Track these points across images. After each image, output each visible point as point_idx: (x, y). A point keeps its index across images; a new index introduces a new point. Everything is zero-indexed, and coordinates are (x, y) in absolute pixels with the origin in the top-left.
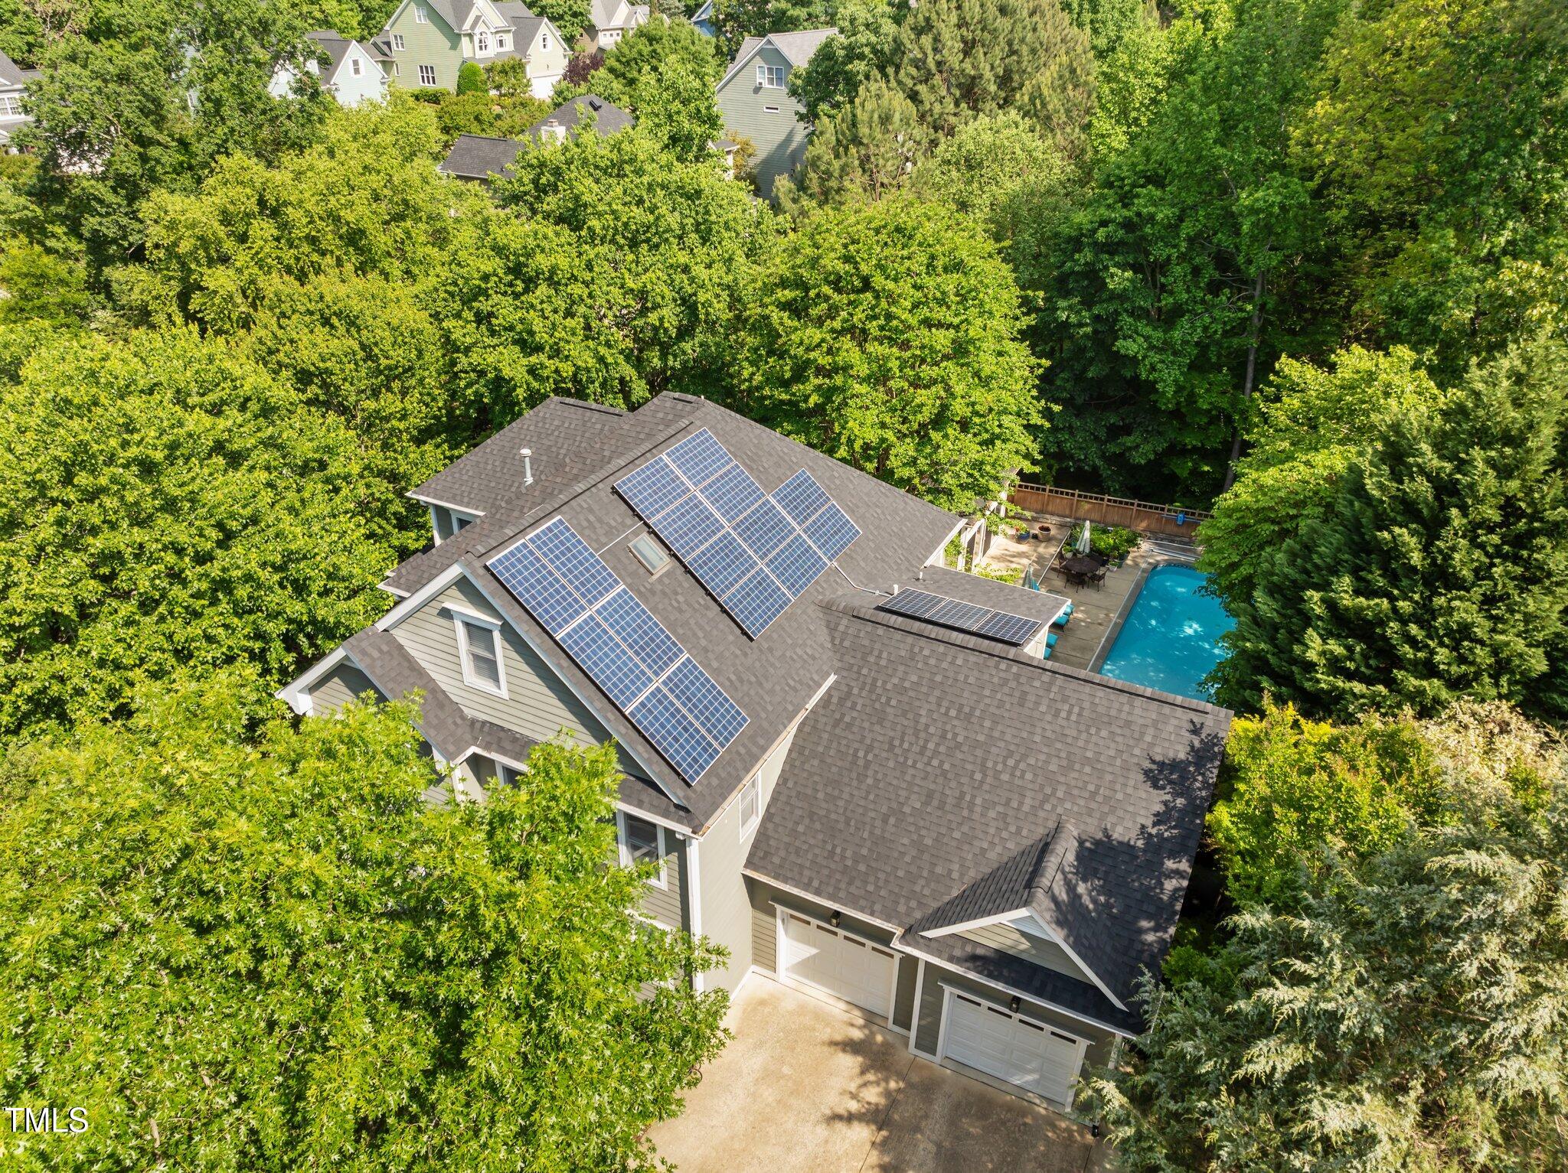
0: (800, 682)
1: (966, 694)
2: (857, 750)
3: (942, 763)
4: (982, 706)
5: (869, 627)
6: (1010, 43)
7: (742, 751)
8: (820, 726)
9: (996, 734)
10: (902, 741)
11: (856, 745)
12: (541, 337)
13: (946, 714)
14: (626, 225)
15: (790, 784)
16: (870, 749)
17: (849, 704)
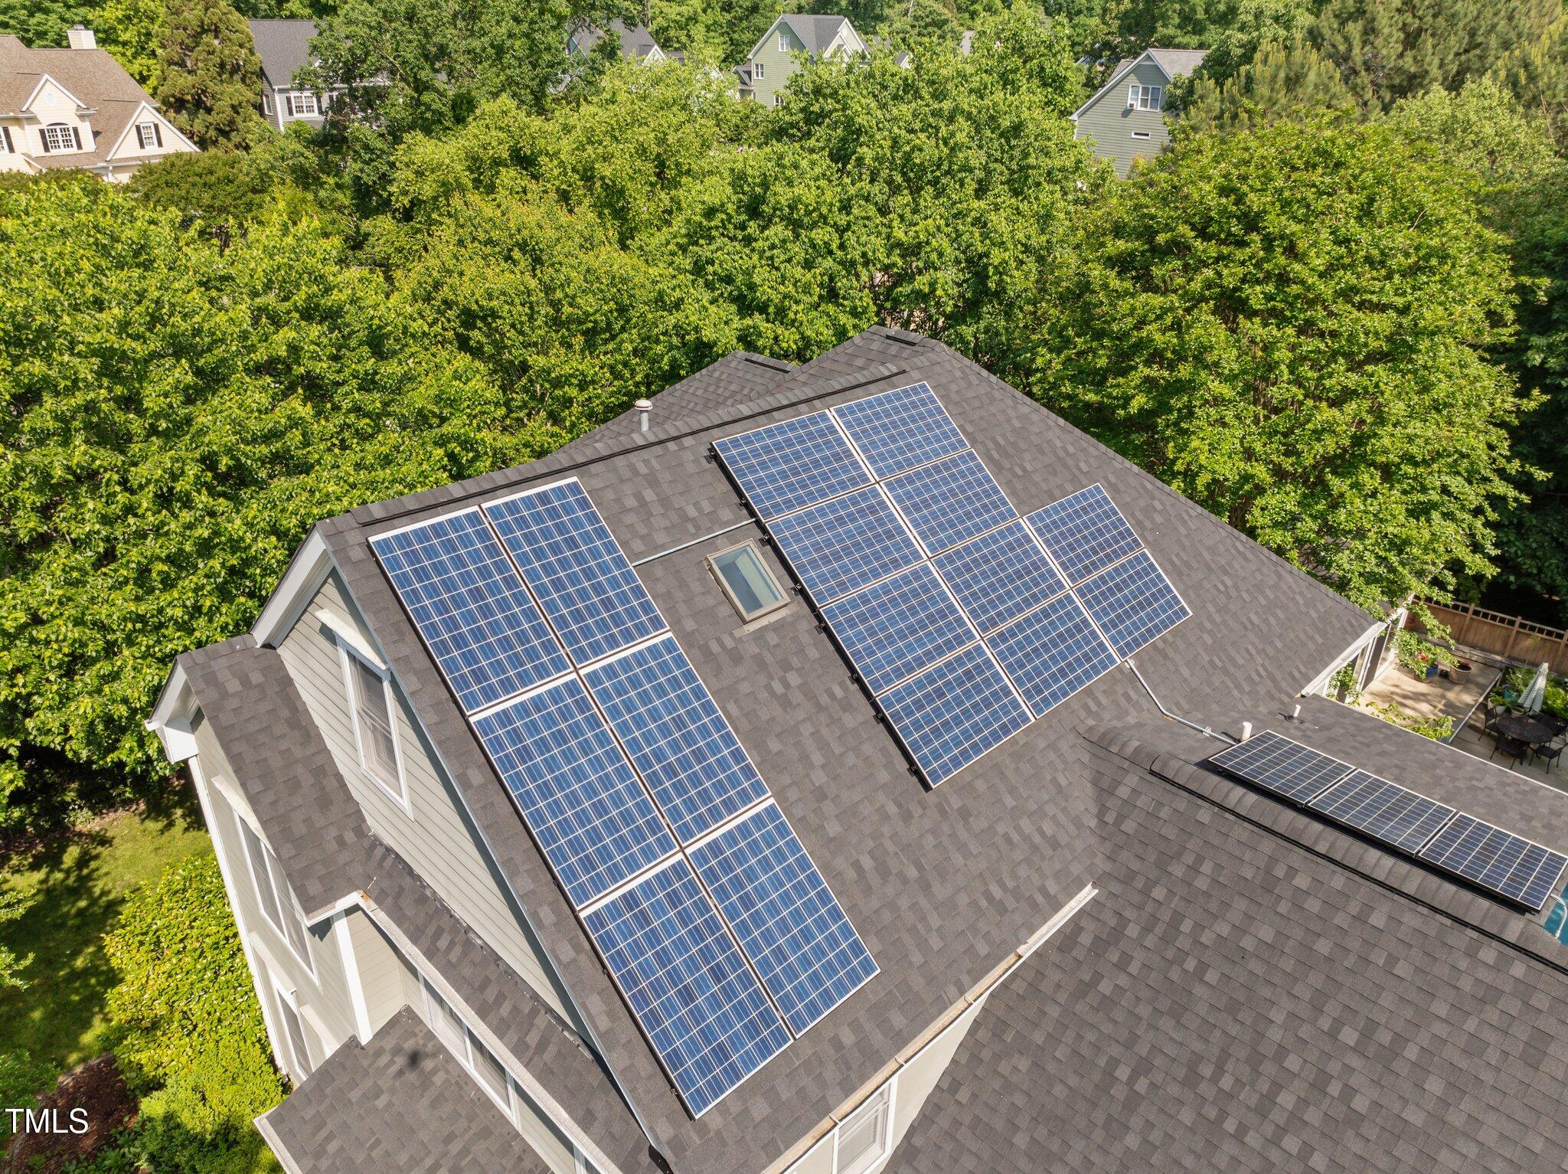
0: (1016, 894)
1: (1386, 1000)
2: (1114, 1063)
3: (1307, 1150)
4: (1424, 1039)
5: (1182, 801)
6: (1472, 34)
7: (848, 1038)
8: (1046, 987)
9: (1456, 1119)
10: (1220, 1070)
11: (1115, 1050)
12: (766, 292)
13: (1333, 1034)
14: (908, 157)
15: (963, 1095)
16: (1143, 1067)
17: (1114, 956)
